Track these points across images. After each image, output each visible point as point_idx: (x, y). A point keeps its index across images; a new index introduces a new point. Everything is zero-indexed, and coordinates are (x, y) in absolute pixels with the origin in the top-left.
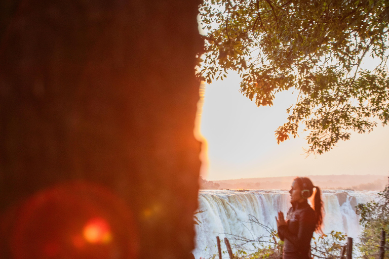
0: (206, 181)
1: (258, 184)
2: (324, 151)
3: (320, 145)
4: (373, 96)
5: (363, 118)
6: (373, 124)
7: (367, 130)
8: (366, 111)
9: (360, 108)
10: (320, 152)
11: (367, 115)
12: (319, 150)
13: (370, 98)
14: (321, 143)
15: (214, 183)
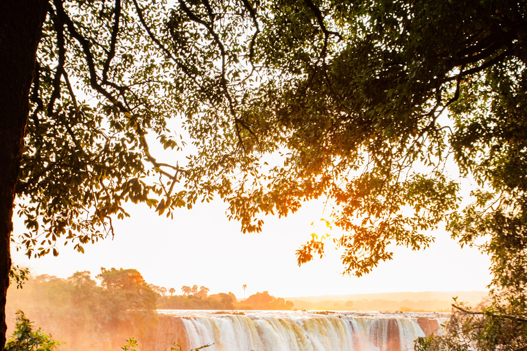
0: (274, 298)
1: (349, 304)
2: (363, 273)
3: (359, 266)
4: (432, 205)
5: (420, 231)
6: (431, 239)
7: (422, 246)
8: (422, 222)
9: (415, 219)
10: (359, 274)
11: (424, 227)
12: (357, 272)
13: (428, 206)
14: (360, 264)
15: (286, 300)
